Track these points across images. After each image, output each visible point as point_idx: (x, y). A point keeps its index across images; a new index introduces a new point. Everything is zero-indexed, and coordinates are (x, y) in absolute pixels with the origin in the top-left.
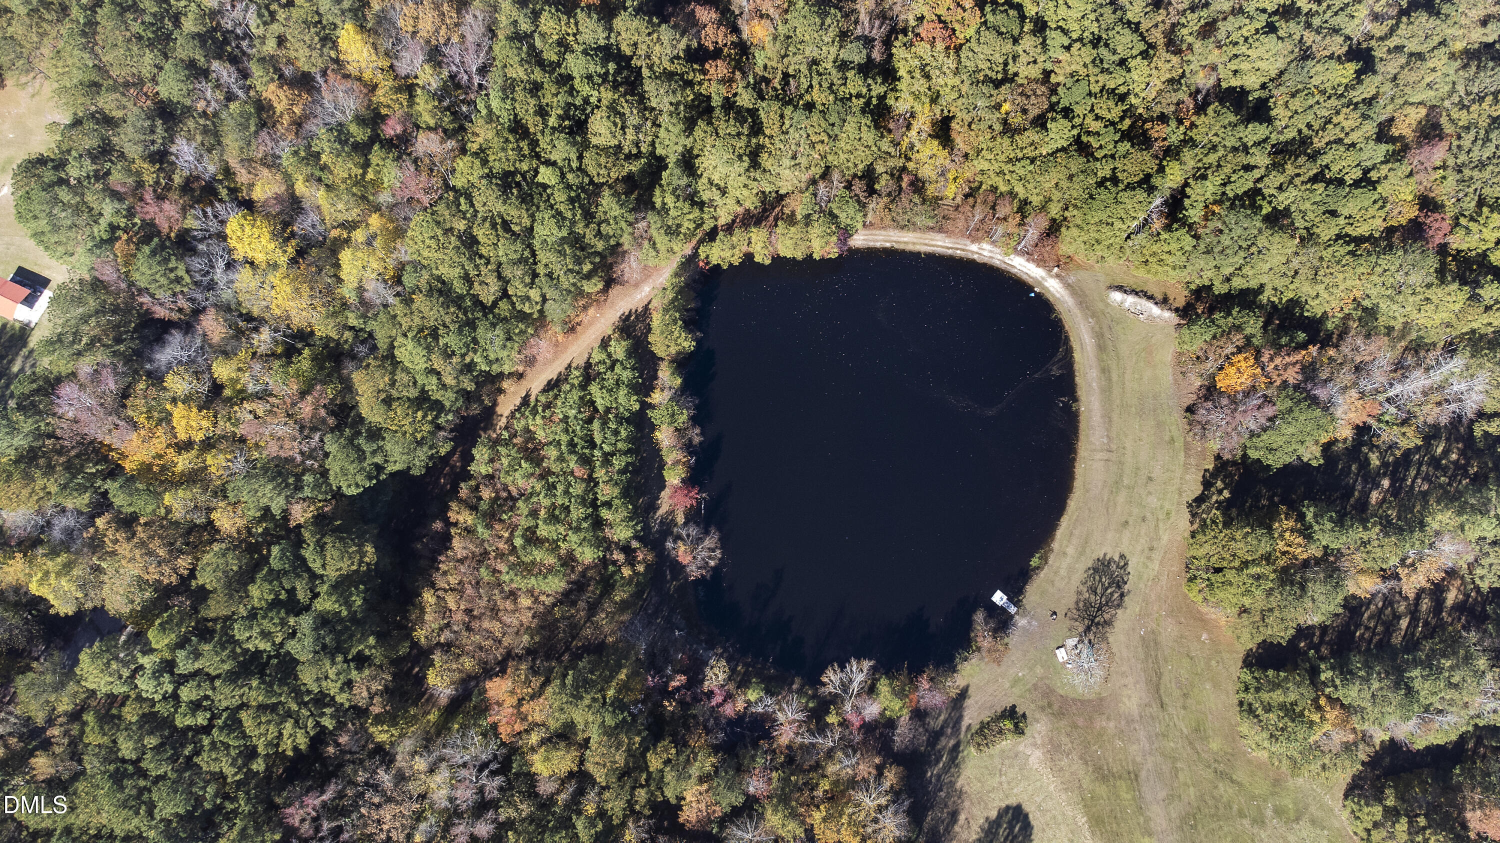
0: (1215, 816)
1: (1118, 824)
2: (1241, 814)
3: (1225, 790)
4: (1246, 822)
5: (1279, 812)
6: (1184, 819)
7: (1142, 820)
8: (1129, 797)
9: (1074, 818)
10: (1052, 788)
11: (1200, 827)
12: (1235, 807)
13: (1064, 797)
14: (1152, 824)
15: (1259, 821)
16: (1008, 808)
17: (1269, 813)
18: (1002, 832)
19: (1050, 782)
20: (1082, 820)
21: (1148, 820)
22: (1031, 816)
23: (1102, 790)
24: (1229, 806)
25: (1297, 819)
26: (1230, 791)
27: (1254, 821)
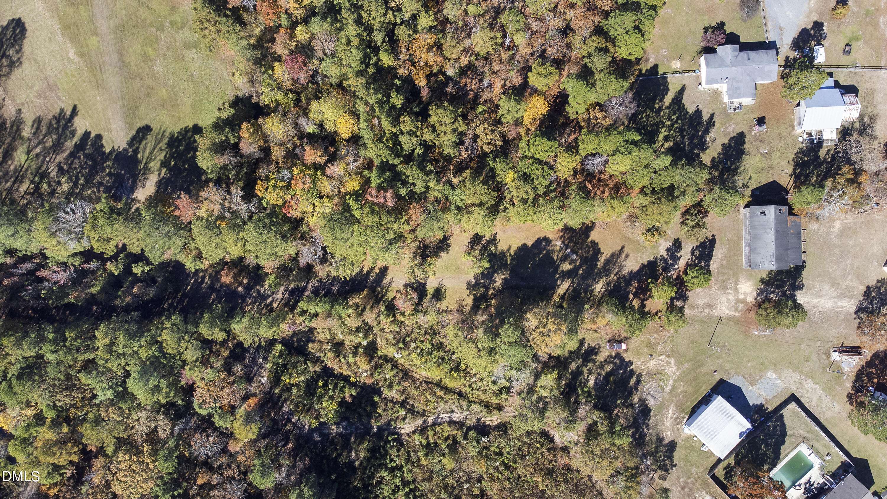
0: (136, 26)
1: (78, 30)
2: (151, 25)
3: (143, 12)
4: (153, 30)
5: (173, 24)
6: (117, 28)
7: (93, 27)
8: (86, 14)
9: (52, 25)
10: (40, 9)
11: (126, 32)
12: (148, 21)
13: (47, 14)
14: (99, 30)
15: (161, 29)
16: (13, 19)
17: (167, 24)
18: (9, 33)
19: (40, 6)
20: (57, 27)
21: (96, 28)
22: (27, 25)
23: (70, 11)
24: (144, 21)
25: (182, 28)
26: (146, 13)
27: (158, 29)
